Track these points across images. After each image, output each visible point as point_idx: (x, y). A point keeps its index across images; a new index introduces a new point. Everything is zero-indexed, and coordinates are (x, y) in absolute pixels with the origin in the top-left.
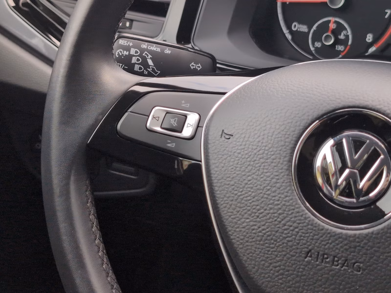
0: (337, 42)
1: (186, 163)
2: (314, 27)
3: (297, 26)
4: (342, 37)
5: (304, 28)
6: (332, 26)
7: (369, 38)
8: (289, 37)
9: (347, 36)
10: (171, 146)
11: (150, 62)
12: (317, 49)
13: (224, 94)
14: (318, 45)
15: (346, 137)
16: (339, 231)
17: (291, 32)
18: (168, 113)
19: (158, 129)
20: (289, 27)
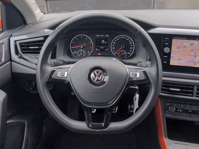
0: (83, 54)
1: (67, 81)
2: (78, 52)
3: (75, 52)
4: (83, 53)
5: (76, 52)
6: (81, 51)
7: (88, 52)
8: (74, 54)
9: (84, 53)
10: (63, 79)
11: (53, 64)
12: (79, 56)
13: (70, 67)
14: (79, 55)
15: (95, 71)
16: (98, 88)
17: (74, 53)
18: (61, 73)
19: (60, 76)
20: (73, 53)
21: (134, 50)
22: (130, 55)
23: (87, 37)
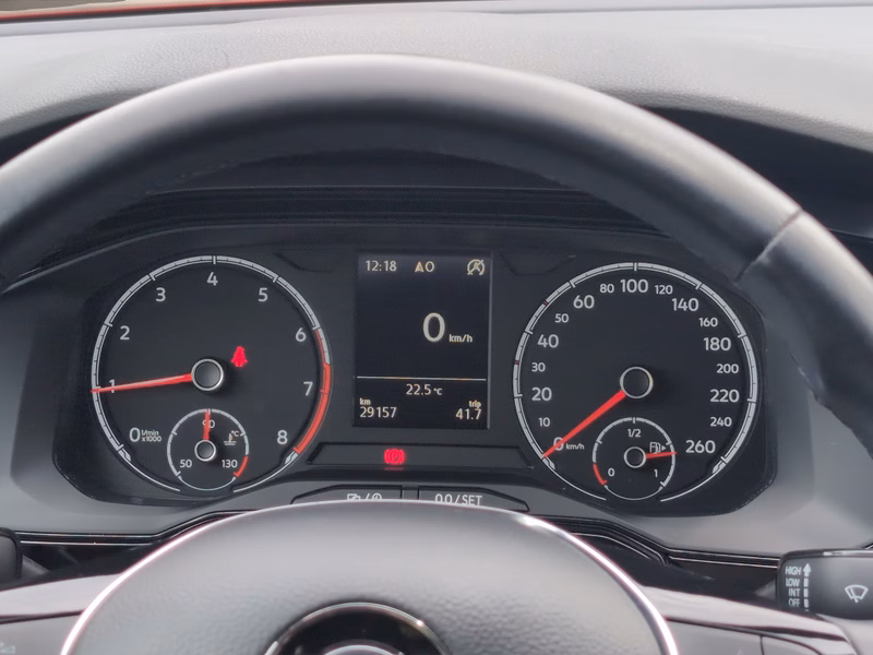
0: (223, 453)
2: (174, 432)
3: (137, 435)
4: (230, 442)
5: (153, 437)
6: (208, 425)
7: (283, 437)
8: (127, 457)
9: (240, 440)
12: (184, 472)
14: (186, 464)
17: (129, 447)
20: (122, 438)
21: (751, 410)
22: (717, 469)
23: (267, 282)
